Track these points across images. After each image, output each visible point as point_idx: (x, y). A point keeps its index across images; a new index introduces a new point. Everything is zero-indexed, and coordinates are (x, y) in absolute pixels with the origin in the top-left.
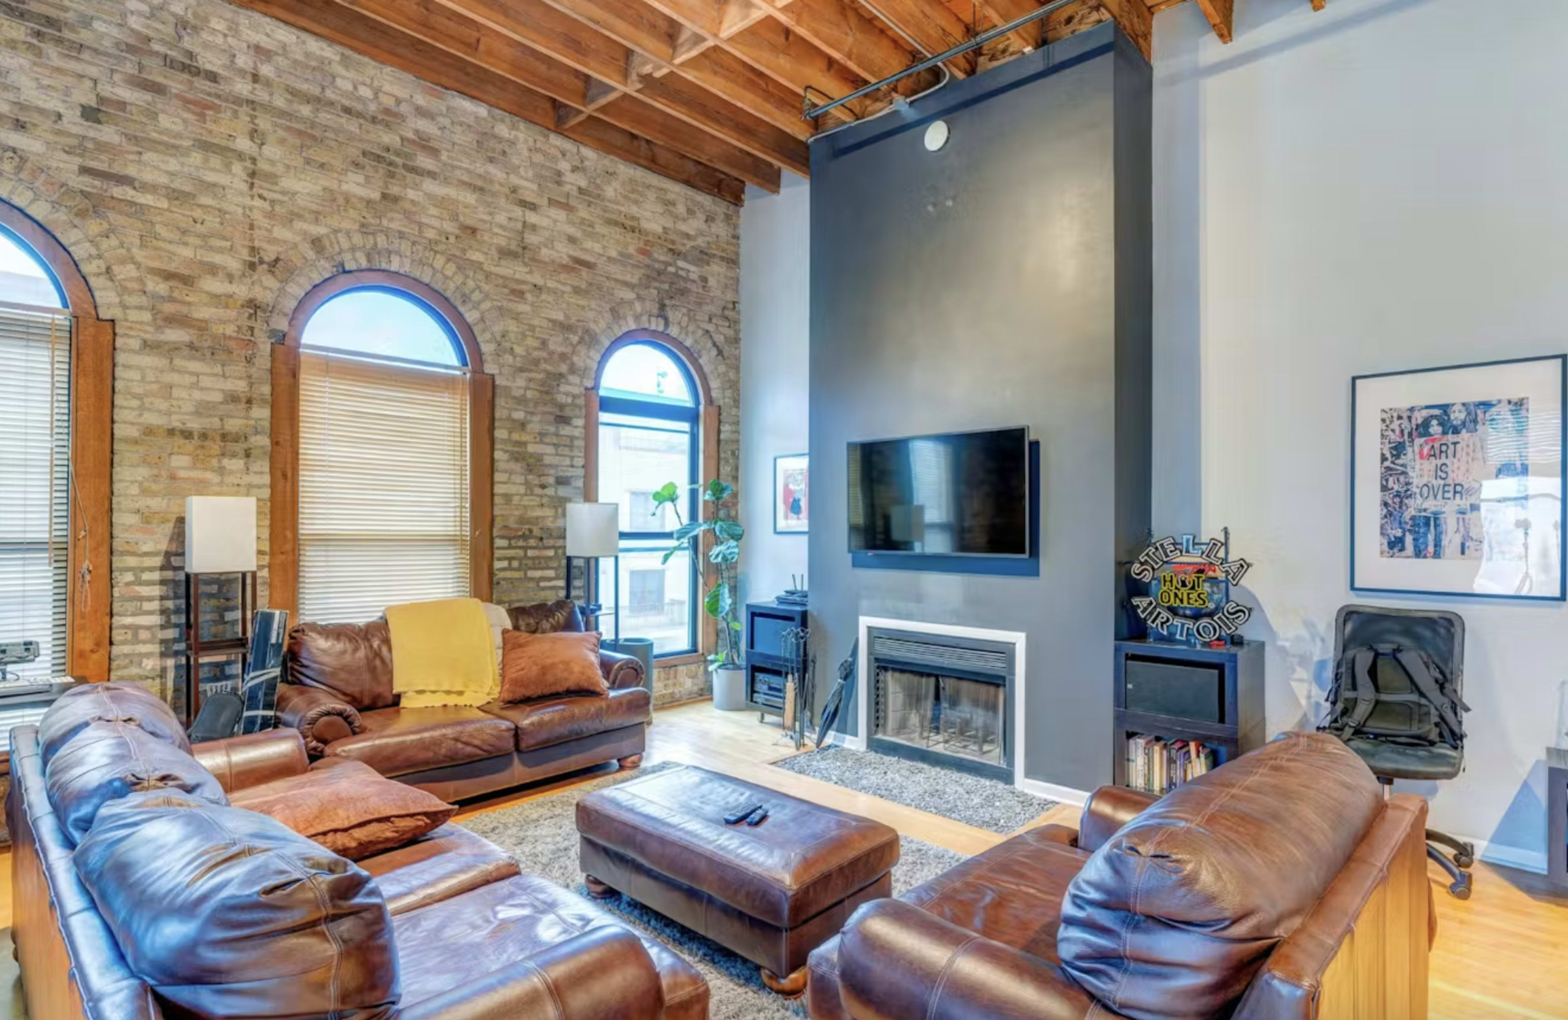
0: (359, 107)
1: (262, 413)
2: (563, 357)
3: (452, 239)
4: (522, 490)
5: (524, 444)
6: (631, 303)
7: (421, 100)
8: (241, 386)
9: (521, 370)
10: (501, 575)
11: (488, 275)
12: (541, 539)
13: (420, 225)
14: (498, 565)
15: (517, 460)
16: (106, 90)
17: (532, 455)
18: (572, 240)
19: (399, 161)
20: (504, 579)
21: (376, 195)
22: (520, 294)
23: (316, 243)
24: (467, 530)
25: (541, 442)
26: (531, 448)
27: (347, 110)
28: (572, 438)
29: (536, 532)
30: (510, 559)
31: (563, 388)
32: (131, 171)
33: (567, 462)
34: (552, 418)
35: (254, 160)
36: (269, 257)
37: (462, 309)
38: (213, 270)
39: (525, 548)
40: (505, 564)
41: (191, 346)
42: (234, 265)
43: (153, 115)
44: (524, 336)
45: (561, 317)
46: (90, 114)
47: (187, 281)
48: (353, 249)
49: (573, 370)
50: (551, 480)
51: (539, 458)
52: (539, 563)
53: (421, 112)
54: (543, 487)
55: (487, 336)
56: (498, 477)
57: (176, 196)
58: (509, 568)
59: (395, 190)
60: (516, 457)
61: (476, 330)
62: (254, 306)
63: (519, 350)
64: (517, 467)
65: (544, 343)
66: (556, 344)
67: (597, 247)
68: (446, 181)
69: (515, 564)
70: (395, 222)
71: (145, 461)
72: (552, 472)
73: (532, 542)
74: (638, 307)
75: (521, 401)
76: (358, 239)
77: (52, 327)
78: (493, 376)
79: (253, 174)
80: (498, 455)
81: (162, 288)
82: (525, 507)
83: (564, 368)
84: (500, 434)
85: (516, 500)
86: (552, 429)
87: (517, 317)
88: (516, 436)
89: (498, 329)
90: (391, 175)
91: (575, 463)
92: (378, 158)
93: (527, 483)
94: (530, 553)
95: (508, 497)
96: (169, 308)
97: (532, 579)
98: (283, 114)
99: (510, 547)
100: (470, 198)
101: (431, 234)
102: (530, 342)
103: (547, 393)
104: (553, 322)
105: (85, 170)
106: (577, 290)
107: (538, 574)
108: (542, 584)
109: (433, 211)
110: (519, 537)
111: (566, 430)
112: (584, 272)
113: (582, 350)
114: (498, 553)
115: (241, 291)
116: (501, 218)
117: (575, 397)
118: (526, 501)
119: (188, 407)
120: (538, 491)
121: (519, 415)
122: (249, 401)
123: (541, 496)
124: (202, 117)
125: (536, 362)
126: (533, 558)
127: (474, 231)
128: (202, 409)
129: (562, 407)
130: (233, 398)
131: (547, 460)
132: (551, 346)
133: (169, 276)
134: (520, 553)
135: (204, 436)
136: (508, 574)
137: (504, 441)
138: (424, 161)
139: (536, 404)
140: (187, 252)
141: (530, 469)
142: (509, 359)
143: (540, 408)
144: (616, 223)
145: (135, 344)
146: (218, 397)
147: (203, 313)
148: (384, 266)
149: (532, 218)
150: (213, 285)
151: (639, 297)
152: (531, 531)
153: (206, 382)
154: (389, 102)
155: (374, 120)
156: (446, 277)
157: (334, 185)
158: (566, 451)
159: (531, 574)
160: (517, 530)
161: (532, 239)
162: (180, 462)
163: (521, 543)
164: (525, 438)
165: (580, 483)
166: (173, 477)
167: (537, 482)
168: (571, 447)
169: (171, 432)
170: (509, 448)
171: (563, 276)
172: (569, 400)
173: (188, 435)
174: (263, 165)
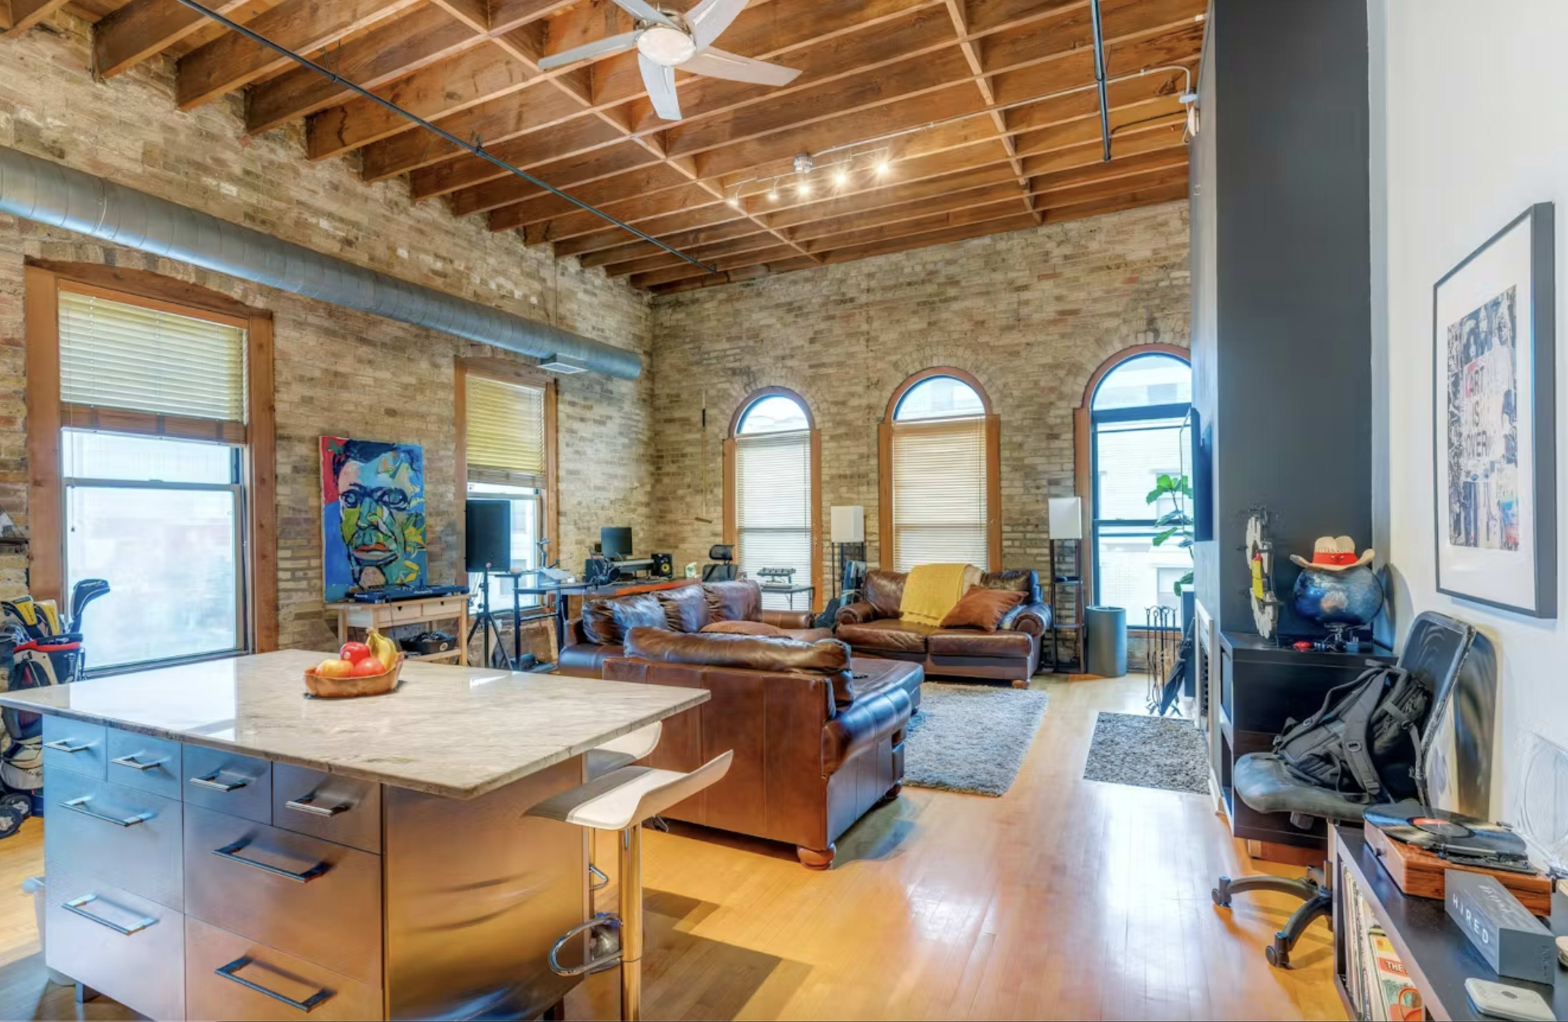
0: (915, 279)
1: (874, 462)
2: (1052, 390)
3: (969, 333)
4: (1022, 490)
5: (1022, 459)
6: (1117, 329)
7: (948, 255)
8: (864, 450)
9: (1018, 407)
10: (1006, 550)
11: (992, 348)
12: (1037, 526)
13: (949, 333)
14: (1005, 543)
15: (1016, 470)
16: (817, 327)
17: (1028, 466)
18: (1059, 298)
19: (936, 299)
20: (1009, 554)
21: (924, 325)
22: (1016, 354)
23: (896, 365)
24: (984, 521)
25: (1036, 456)
26: (1026, 462)
27: (909, 284)
28: (1061, 449)
29: (1033, 520)
30: (1013, 540)
31: (1053, 412)
32: (825, 360)
33: (1058, 468)
34: (1044, 437)
35: (868, 333)
36: (874, 380)
37: (977, 376)
38: (852, 395)
39: (1024, 532)
40: (1009, 543)
41: (846, 434)
42: (860, 389)
43: (830, 331)
44: (1019, 382)
45: (1049, 360)
46: (812, 341)
47: (843, 403)
48: (913, 362)
49: (1062, 397)
50: (1044, 482)
51: (1033, 467)
52: (1035, 543)
53: (949, 262)
54: (1038, 488)
55: (994, 389)
56: (1004, 483)
57: (840, 364)
58: (1013, 546)
59: (934, 318)
60: (1016, 469)
61: (986, 388)
62: (870, 407)
63: (1016, 393)
64: (1018, 475)
65: (1036, 383)
66: (1046, 381)
67: (1082, 295)
68: (965, 298)
69: (1017, 543)
70: (936, 336)
71: (833, 492)
72: (1046, 476)
73: (1030, 528)
74: (1124, 330)
75: (1019, 429)
76: (915, 356)
77: (805, 436)
78: (999, 415)
79: (868, 341)
80: (1004, 469)
81: (834, 409)
82: (1024, 503)
83: (1053, 397)
84: (1005, 454)
85: (1017, 499)
86: (1044, 445)
87: (1014, 371)
88: (1016, 454)
89: (999, 383)
90: (933, 310)
91: (1065, 468)
92: (925, 303)
93: (1025, 487)
94: (1028, 536)
95: (1010, 498)
96: (838, 418)
97: (1031, 555)
98: (881, 302)
99: (1013, 531)
100: (980, 302)
101: (955, 336)
102: (1024, 385)
103: (1039, 419)
104: (1043, 366)
105: (811, 367)
106: (1063, 336)
107: (1035, 551)
108: (1039, 559)
109: (957, 320)
110: (1019, 525)
111: (1056, 444)
112: (1070, 319)
113: (1070, 379)
114: (1004, 536)
115: (864, 402)
116: (1002, 306)
117: (1062, 417)
118: (1025, 499)
119: (845, 464)
120: (1034, 491)
121: (1018, 438)
122: (868, 456)
123: (1037, 495)
124: (847, 322)
125: (1031, 398)
126: (1031, 540)
127: (983, 322)
128: (852, 463)
129: (1051, 427)
130: (862, 456)
131: (1040, 468)
132: (1042, 384)
133: (836, 403)
134: (1020, 535)
135: (852, 476)
136: (1012, 550)
137: (1007, 459)
138: (952, 292)
139: (1031, 429)
140: (843, 390)
141: (1027, 476)
142: (1010, 401)
143: (1035, 431)
144: (1100, 268)
145: (827, 438)
146: (855, 457)
147: (851, 416)
148: (929, 365)
149: (1025, 295)
150: (854, 402)
151: (1125, 321)
152: (1028, 520)
153: (852, 450)
154: (930, 267)
155: (923, 282)
156: (966, 360)
157: (903, 329)
158: (1058, 460)
159: (1028, 551)
160: (1018, 519)
161: (1024, 311)
162: (844, 490)
163: (1021, 529)
164: (1022, 454)
165: (1070, 483)
166: (841, 497)
167: (1033, 484)
168: (1061, 456)
169: (840, 476)
170: (1011, 462)
171: (1051, 329)
172: (1059, 421)
173: (845, 477)
174: (873, 334)
